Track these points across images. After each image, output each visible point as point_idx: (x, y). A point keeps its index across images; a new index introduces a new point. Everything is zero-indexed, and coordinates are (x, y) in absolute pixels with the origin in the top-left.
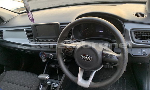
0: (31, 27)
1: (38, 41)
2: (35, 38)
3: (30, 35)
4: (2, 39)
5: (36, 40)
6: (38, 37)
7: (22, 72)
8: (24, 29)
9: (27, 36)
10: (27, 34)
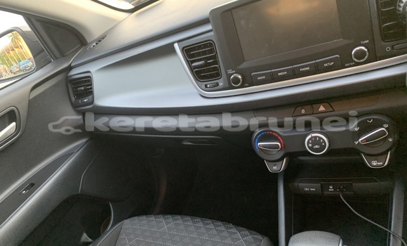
0: (209, 27)
1: (248, 81)
2: (230, 71)
3: (206, 64)
4: (92, 102)
5: (236, 81)
6: (244, 65)
7: (180, 221)
8: (176, 45)
9: (191, 69)
10: (189, 63)
